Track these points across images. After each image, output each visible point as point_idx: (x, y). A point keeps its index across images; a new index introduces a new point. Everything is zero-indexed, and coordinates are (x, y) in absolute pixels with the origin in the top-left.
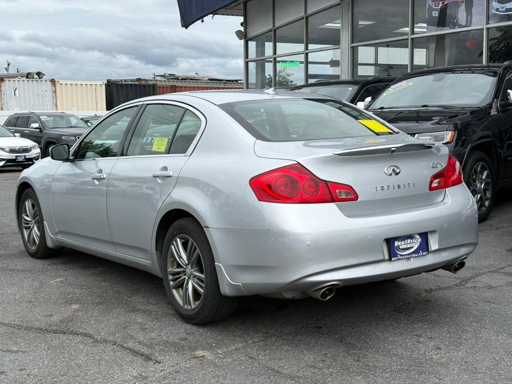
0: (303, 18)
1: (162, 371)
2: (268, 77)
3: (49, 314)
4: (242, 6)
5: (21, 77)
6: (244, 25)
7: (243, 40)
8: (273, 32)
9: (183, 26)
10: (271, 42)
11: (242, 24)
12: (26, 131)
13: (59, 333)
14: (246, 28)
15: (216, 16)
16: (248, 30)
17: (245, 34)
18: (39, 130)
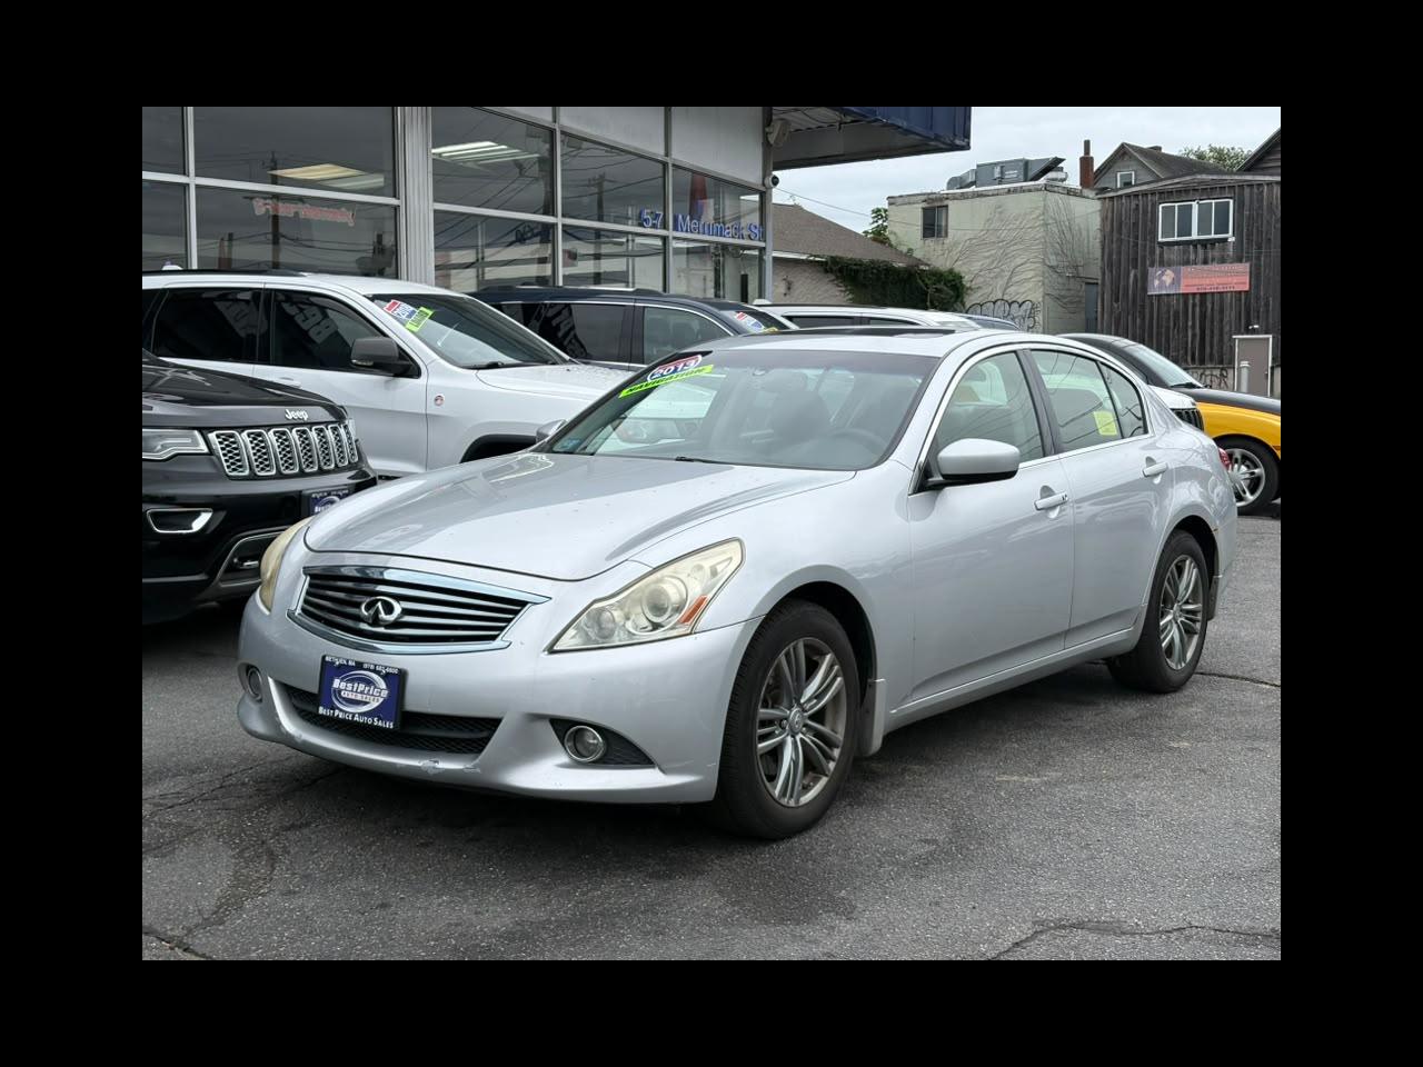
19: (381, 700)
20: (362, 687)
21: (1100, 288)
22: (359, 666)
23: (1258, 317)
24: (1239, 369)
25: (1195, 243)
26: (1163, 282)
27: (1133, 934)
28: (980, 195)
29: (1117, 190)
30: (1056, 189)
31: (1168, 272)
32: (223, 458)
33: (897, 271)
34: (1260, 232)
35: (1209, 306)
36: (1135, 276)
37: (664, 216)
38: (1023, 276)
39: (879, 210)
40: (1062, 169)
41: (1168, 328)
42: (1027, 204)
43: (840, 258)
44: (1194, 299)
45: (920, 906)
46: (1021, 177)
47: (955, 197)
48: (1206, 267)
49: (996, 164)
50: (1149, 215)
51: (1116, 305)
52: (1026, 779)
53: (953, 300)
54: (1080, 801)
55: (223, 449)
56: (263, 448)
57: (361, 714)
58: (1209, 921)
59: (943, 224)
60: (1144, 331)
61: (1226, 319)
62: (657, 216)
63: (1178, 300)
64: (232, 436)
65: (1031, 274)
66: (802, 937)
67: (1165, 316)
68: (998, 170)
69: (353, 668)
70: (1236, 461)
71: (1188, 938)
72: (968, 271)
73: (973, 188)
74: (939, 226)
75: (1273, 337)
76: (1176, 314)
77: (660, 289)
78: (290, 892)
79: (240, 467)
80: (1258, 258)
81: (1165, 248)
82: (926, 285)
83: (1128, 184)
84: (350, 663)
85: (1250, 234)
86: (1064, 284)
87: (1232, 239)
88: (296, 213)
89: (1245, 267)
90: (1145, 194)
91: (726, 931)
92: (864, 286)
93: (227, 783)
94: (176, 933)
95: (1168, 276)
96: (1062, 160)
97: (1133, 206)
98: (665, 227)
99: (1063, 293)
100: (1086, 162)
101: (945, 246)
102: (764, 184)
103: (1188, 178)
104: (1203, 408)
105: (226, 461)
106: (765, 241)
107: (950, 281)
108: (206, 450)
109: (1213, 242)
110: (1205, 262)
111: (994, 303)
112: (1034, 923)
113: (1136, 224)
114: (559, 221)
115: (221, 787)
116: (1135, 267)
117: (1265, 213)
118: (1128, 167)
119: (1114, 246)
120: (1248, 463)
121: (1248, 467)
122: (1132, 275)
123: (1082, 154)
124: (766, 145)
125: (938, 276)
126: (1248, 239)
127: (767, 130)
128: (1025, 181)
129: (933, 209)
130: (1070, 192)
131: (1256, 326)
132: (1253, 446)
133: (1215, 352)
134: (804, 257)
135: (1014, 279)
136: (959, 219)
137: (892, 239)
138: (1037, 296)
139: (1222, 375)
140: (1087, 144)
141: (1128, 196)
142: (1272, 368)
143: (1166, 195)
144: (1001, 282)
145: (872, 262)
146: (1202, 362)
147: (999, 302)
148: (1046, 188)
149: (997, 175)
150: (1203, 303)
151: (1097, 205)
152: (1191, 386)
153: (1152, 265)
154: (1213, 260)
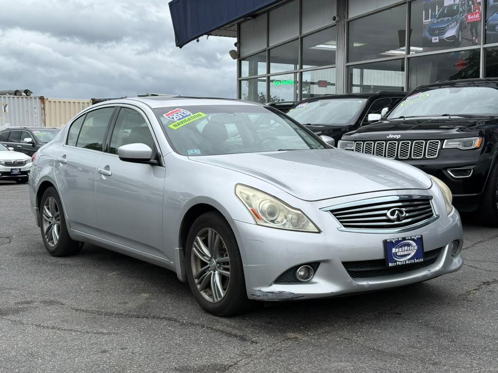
0: (298, 38)
1: (262, 350)
2: (260, 95)
3: (122, 301)
4: (235, 27)
5: (9, 94)
6: (238, 45)
7: (236, 60)
8: (267, 52)
9: (177, 45)
10: (265, 62)
11: (236, 44)
12: (18, 145)
13: (141, 318)
14: (239, 48)
15: (210, 36)
16: (242, 50)
17: (238, 53)
18: (32, 145)
19: (415, 251)
20: (406, 248)
22: (404, 239)
57: (408, 260)
69: (401, 241)
84: (400, 239)
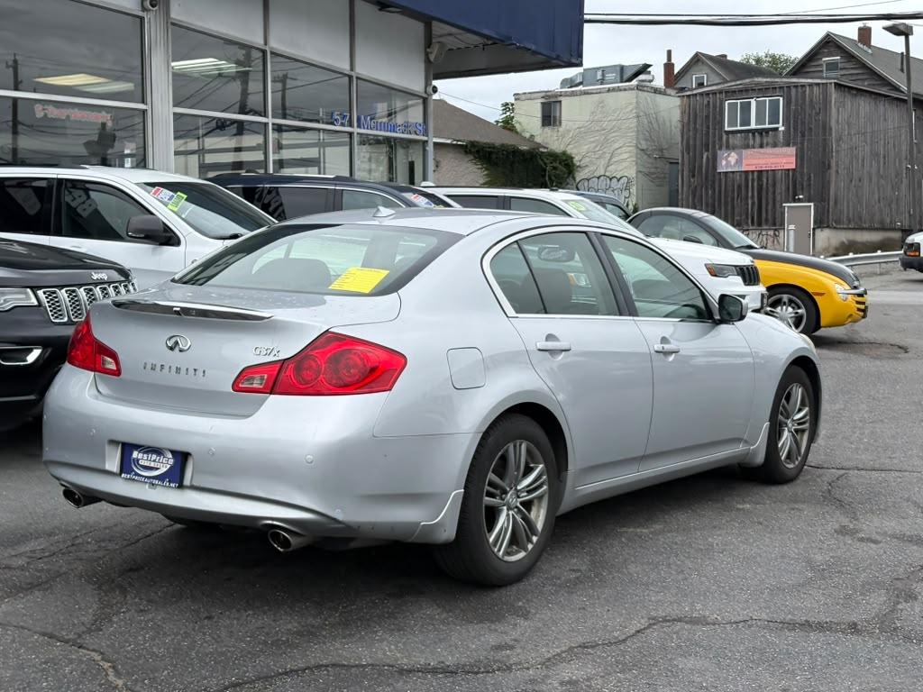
21: (680, 167)
23: (802, 189)
24: (788, 230)
25: (753, 132)
26: (729, 162)
27: (714, 624)
28: (586, 93)
29: (692, 90)
30: (645, 89)
31: (733, 154)
32: (49, 309)
33: (522, 153)
34: (803, 123)
35: (765, 180)
36: (708, 157)
37: (350, 117)
38: (621, 157)
39: (507, 104)
40: (649, 73)
41: (733, 199)
42: (624, 101)
43: (477, 142)
44: (753, 175)
45: (572, 610)
46: (618, 79)
47: (566, 94)
48: (762, 150)
49: (598, 69)
50: (718, 109)
51: (692, 180)
52: (638, 530)
53: (566, 176)
54: (676, 543)
55: (48, 302)
56: (77, 301)
58: (764, 616)
59: (558, 115)
60: (714, 201)
61: (778, 191)
62: (345, 116)
63: (740, 176)
64: (54, 292)
65: (626, 156)
66: (496, 630)
67: (730, 188)
68: (599, 73)
70: (785, 304)
71: (750, 626)
72: (578, 152)
73: (581, 88)
74: (555, 117)
75: (815, 205)
76: (739, 187)
77: (348, 175)
78: (142, 611)
79: (61, 315)
80: (802, 144)
81: (730, 136)
82: (545, 164)
83: (701, 85)
85: (796, 122)
86: (652, 163)
87: (782, 129)
88: (68, 117)
89: (792, 150)
90: (714, 93)
91: (444, 628)
92: (496, 164)
93: (77, 542)
94: (71, 637)
95: (733, 157)
96: (650, 66)
97: (705, 102)
98: (351, 125)
99: (653, 170)
100: (669, 67)
101: (560, 133)
102: (426, 92)
103: (747, 81)
104: (760, 265)
105: (51, 311)
106: (427, 136)
107: (564, 161)
108: (36, 303)
109: (767, 131)
110: (761, 146)
111: (598, 178)
112: (649, 619)
113: (707, 117)
114: (270, 120)
115: (73, 545)
116: (707, 150)
117: (807, 108)
118: (701, 70)
119: (691, 133)
120: (793, 305)
121: (793, 308)
122: (705, 157)
123: (665, 61)
124: (428, 61)
125: (554, 156)
126: (794, 128)
127: (428, 50)
128: (622, 82)
129: (549, 104)
130: (656, 91)
131: (801, 197)
132: (797, 292)
133: (770, 217)
134: (449, 141)
135: (614, 160)
136: (571, 111)
137: (518, 127)
138: (632, 173)
139: (775, 234)
140: (669, 53)
141: (701, 94)
142: (814, 229)
143: (730, 93)
144: (603, 162)
145: (503, 145)
146: (760, 224)
147: (602, 178)
148: (639, 88)
149: (599, 77)
150: (760, 178)
151: (677, 101)
152: (751, 247)
153: (720, 148)
154: (767, 145)
